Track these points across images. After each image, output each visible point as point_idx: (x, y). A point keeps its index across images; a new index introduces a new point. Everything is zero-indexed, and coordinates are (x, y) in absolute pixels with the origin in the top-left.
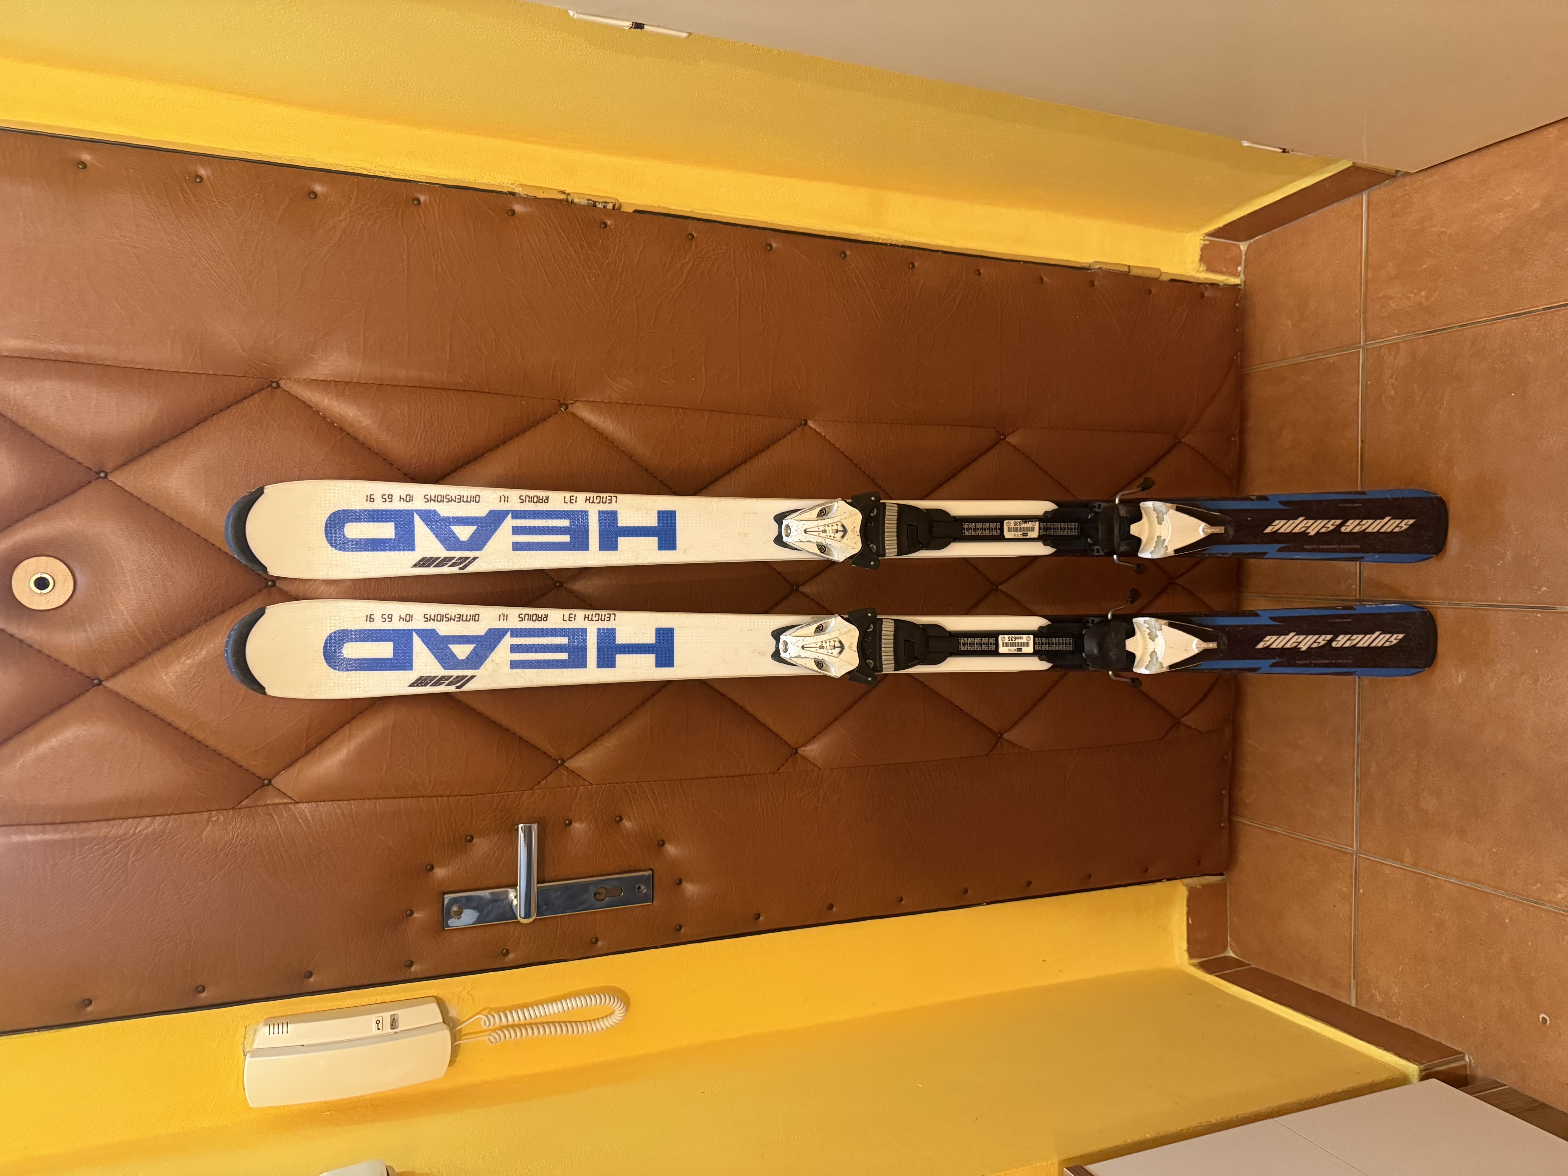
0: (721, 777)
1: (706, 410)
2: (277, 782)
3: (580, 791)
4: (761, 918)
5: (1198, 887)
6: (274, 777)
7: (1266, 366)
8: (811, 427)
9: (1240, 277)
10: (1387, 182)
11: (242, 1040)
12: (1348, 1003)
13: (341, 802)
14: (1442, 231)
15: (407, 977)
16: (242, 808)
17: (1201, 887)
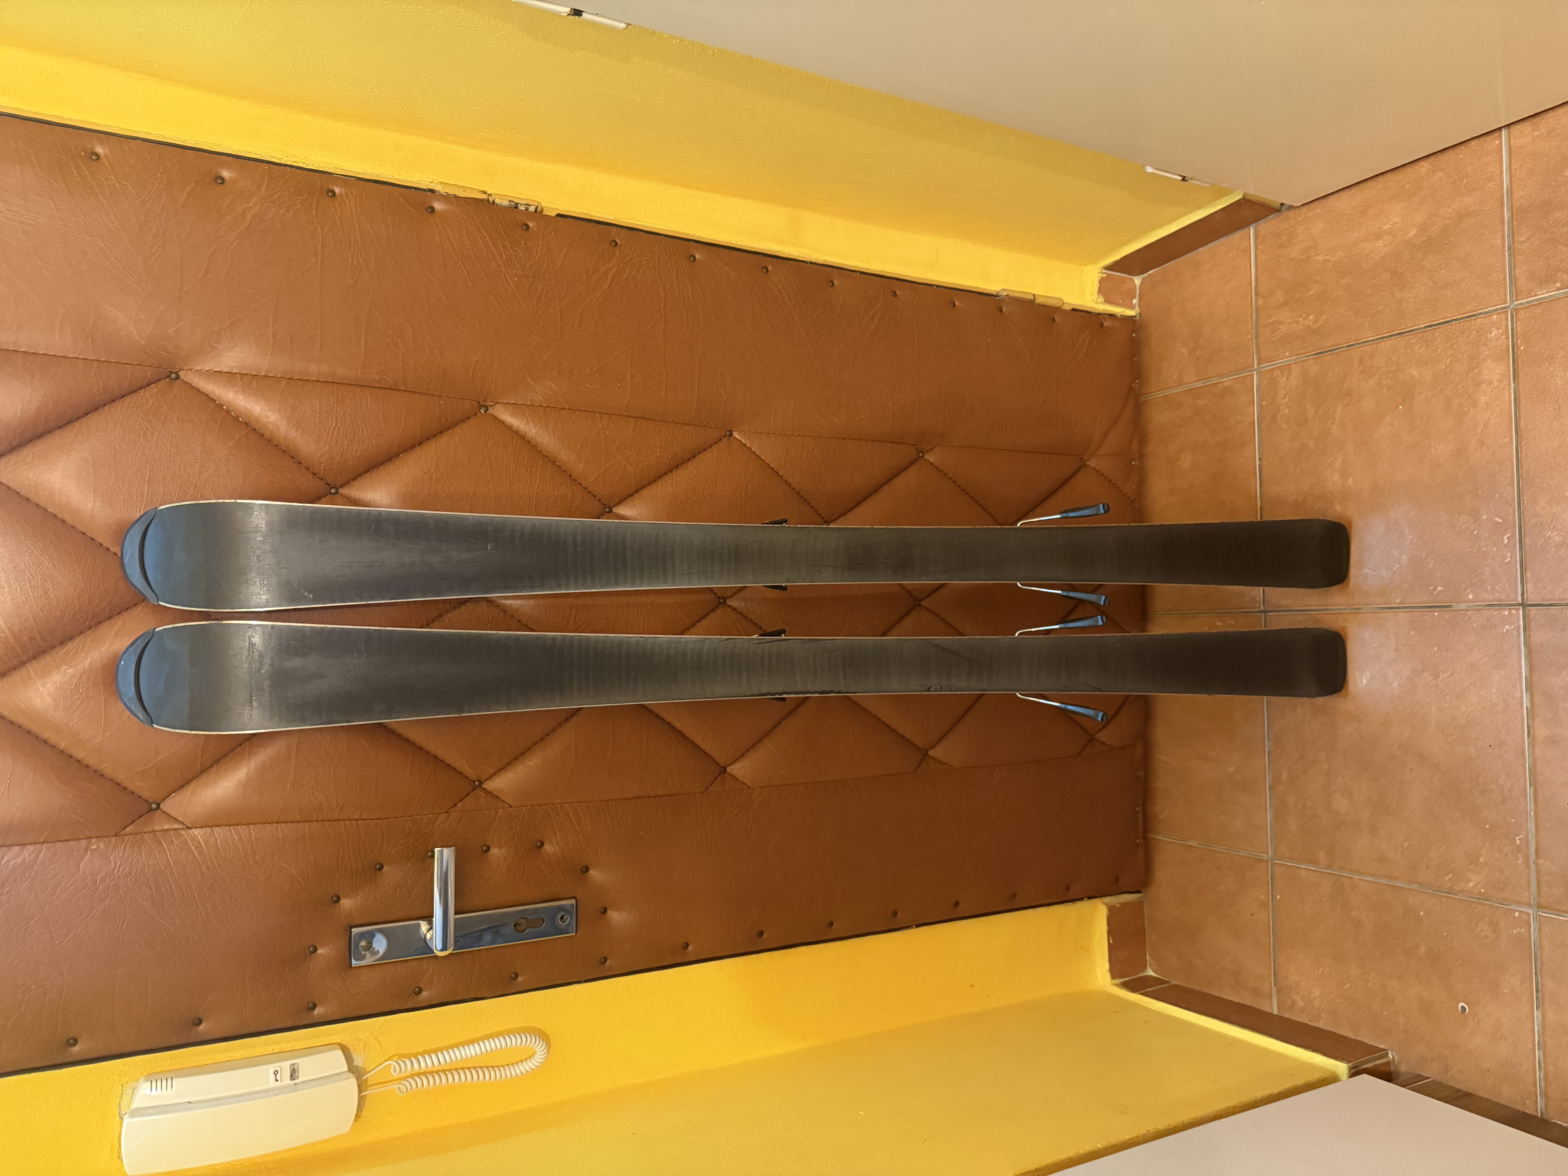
0: (649, 797)
1: (632, 417)
2: (166, 806)
3: (499, 814)
4: (690, 948)
5: (1117, 905)
6: (164, 800)
7: (1163, 393)
8: (736, 438)
9: (1136, 310)
10: (1272, 216)
11: (118, 1101)
12: (1270, 1011)
13: (239, 827)
14: (1326, 260)
15: (310, 1021)
16: (126, 835)
17: (1120, 905)
